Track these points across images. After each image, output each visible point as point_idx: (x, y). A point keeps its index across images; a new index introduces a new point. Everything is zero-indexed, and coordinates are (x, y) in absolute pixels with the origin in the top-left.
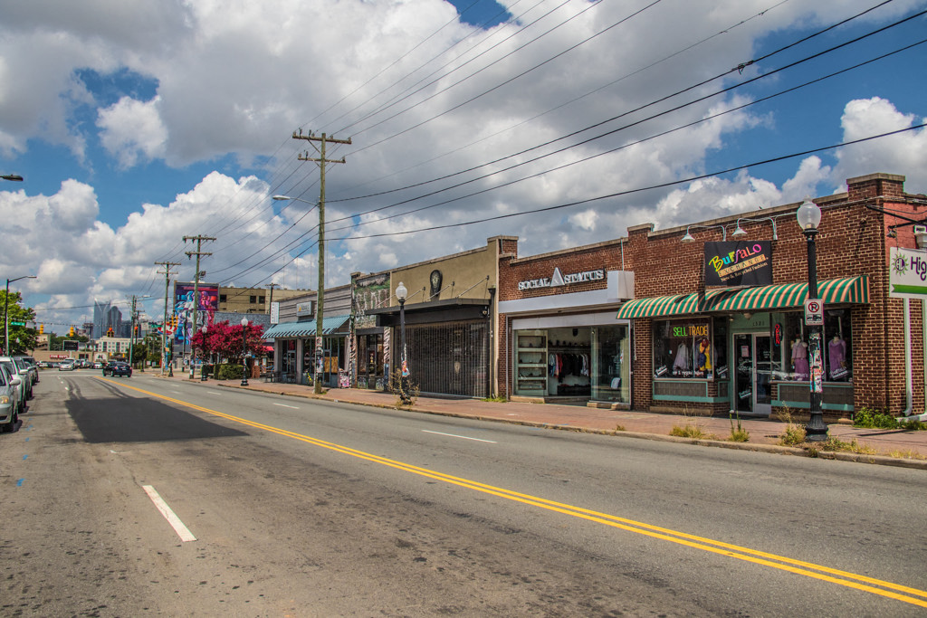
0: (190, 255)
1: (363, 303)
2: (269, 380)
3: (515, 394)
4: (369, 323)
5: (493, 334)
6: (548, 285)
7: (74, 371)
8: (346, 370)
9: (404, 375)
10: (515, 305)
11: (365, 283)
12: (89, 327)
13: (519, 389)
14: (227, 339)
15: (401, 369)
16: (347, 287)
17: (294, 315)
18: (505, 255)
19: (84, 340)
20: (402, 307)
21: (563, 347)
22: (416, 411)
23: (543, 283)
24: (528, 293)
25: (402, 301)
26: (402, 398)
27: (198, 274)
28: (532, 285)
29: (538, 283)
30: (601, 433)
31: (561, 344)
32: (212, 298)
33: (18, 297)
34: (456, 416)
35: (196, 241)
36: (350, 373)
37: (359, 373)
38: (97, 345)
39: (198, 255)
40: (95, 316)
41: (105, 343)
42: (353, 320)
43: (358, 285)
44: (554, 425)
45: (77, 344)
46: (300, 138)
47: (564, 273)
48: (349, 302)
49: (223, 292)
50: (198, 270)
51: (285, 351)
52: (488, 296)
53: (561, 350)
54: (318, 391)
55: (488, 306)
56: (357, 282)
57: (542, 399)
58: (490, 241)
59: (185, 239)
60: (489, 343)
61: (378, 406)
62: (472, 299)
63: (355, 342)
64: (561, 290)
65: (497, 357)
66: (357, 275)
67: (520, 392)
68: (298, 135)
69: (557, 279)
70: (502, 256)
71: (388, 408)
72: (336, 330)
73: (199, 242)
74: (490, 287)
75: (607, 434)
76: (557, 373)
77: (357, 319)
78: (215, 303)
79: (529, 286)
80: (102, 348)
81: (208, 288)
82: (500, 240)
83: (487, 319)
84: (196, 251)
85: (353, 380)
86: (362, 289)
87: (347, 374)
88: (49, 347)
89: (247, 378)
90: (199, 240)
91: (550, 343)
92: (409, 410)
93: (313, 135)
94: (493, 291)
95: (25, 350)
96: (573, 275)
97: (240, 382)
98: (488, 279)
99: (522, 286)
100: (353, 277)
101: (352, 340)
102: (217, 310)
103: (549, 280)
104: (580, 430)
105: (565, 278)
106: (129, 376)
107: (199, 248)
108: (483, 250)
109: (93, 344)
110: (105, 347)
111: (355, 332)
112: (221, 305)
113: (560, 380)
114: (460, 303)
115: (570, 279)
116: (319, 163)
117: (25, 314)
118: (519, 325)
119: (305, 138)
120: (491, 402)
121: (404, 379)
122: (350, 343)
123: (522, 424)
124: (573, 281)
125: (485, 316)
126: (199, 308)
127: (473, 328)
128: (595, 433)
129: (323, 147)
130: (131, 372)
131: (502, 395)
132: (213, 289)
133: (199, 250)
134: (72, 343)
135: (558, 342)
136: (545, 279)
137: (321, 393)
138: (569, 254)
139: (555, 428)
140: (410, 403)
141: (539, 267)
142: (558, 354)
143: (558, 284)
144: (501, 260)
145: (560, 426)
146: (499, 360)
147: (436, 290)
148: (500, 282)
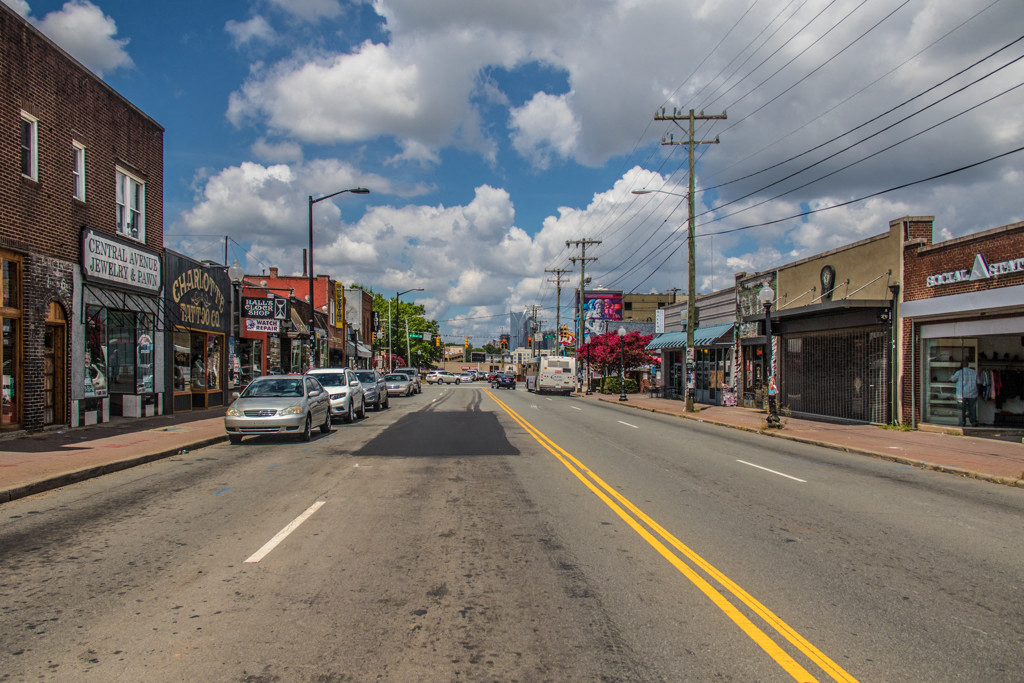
0: (574, 261)
1: (748, 308)
2: (654, 395)
3: (926, 421)
4: (751, 331)
5: (896, 343)
6: (967, 278)
7: (475, 383)
8: (732, 386)
9: (771, 393)
10: (924, 306)
11: (750, 285)
12: (506, 338)
13: (932, 414)
14: (612, 351)
15: (767, 385)
16: (731, 291)
17: (678, 324)
18: (912, 241)
19: (498, 352)
20: (768, 313)
21: (1003, 361)
22: (779, 437)
23: (959, 276)
24: (940, 291)
25: (768, 306)
26: (769, 420)
27: (583, 281)
28: (945, 279)
29: (953, 276)
30: (995, 482)
31: (1001, 356)
32: (617, 306)
33: (422, 309)
34: (821, 445)
35: (581, 245)
36: (736, 389)
37: (745, 389)
38: (512, 357)
39: (583, 260)
40: (512, 327)
41: (520, 355)
42: (738, 328)
43: (743, 287)
44: (935, 465)
45: (484, 356)
46: (664, 119)
47: (989, 261)
48: (733, 307)
49: (627, 300)
50: (583, 276)
51: (672, 364)
52: (890, 296)
53: (1000, 367)
54: (690, 409)
55: (890, 309)
56: (741, 283)
57: (960, 430)
58: (893, 224)
59: (568, 244)
60: (891, 355)
61: (741, 429)
62: (865, 301)
63: (740, 354)
64: (986, 284)
65: (900, 374)
66: (742, 276)
67: (934, 418)
68: (660, 115)
69: (980, 270)
70: (907, 243)
71: (751, 431)
72: (717, 340)
73: (584, 246)
74: (891, 284)
75: (1004, 483)
76: (993, 396)
77: (742, 327)
78: (619, 312)
79: (941, 282)
80: (517, 360)
81: (611, 296)
82: (905, 223)
83: (888, 325)
84: (581, 256)
85: (738, 398)
86: (747, 292)
87: (732, 390)
88: (464, 359)
89: (626, 392)
90: (584, 244)
91: (982, 356)
92: (772, 435)
93: (679, 113)
94: (895, 289)
95: (431, 361)
96: (1001, 264)
97: (618, 397)
98: (890, 273)
99: (931, 281)
100: (738, 278)
101: (737, 352)
102: (621, 319)
103: (969, 272)
104: (967, 474)
105: (990, 268)
106: (514, 388)
107: (584, 253)
108: (884, 237)
109: (509, 356)
110: (520, 359)
111: (740, 341)
112: (626, 313)
113: (999, 406)
114: (847, 306)
115: (997, 269)
116: (687, 146)
117: (429, 327)
118: (929, 332)
119: (669, 119)
120: (891, 430)
121: (772, 399)
122: (734, 355)
123: (896, 460)
124: (1002, 272)
125: (886, 320)
126: (603, 317)
127: (873, 335)
128: (988, 480)
129: (692, 126)
130: (515, 384)
131: (907, 421)
132: (616, 297)
133: (584, 256)
134: (480, 355)
135: (996, 354)
136: (964, 271)
137: (693, 411)
138: (998, 235)
139: (936, 469)
140: (779, 427)
141: (957, 254)
142: (994, 371)
143: (980, 277)
144: (907, 248)
145: (942, 467)
146: (903, 378)
147: (828, 289)
148: (905, 277)
